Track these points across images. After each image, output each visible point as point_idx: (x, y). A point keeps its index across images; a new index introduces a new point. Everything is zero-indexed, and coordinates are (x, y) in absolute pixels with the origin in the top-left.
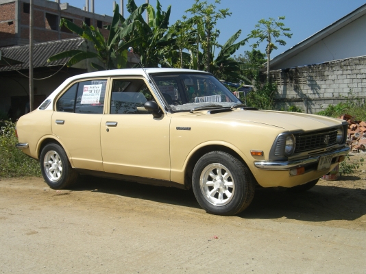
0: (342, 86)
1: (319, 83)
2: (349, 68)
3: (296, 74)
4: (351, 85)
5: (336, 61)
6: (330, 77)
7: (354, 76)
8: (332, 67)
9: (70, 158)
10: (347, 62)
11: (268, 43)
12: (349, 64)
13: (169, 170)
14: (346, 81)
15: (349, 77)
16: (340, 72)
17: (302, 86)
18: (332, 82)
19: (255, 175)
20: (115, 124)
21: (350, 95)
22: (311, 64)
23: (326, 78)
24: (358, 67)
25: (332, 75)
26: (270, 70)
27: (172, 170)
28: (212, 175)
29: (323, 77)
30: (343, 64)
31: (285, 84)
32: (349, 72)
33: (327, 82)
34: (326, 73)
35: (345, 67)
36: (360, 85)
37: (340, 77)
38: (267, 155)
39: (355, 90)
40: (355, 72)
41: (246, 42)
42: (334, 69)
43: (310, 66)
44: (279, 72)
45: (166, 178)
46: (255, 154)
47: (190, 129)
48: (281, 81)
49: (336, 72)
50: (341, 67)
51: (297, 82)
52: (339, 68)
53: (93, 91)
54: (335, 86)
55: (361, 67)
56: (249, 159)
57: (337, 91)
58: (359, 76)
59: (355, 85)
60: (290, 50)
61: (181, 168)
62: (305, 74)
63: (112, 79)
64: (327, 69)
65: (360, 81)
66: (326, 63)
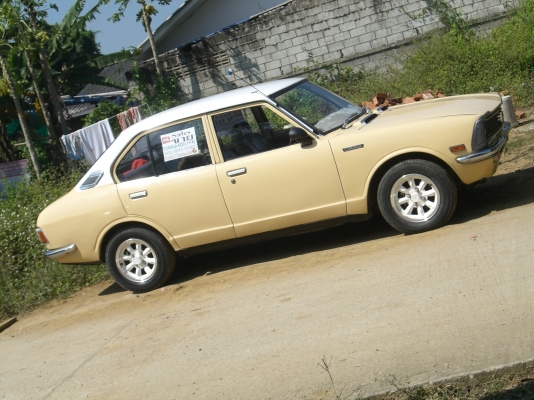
0: (292, 51)
1: (251, 55)
2: (296, 17)
3: (207, 50)
4: (309, 46)
5: (270, 10)
6: (267, 40)
7: (309, 29)
8: (266, 23)
9: (170, 239)
10: (290, 8)
11: (141, 7)
12: (294, 9)
13: (344, 202)
14: (297, 41)
15: (299, 32)
16: (283, 28)
17: (223, 70)
18: (273, 49)
19: (458, 173)
20: (243, 170)
21: (311, 64)
22: (227, 25)
23: (262, 44)
24: (311, 12)
25: (271, 36)
26: (158, 54)
27: (348, 201)
28: (403, 190)
29: (256, 44)
30: (283, 12)
31: (193, 73)
32: (298, 24)
33: (265, 51)
34: (259, 36)
35: (288, 18)
36: (322, 42)
37: (284, 37)
38: (469, 148)
39: (317, 53)
40: (308, 21)
41: (95, 14)
42: (270, 25)
43: (226, 31)
44: (173, 54)
45: (342, 213)
46: (454, 149)
47: (362, 146)
48: (182, 69)
49: (276, 31)
50: (282, 18)
51: (213, 65)
52: (278, 22)
53: (181, 140)
54: (280, 54)
55: (316, 10)
56: (448, 158)
57: (285, 62)
58: (317, 27)
59: (314, 44)
60: (181, 9)
61: (361, 195)
62: (223, 47)
63: (209, 116)
64: (259, 28)
65: (320, 35)
66: (255, 18)
